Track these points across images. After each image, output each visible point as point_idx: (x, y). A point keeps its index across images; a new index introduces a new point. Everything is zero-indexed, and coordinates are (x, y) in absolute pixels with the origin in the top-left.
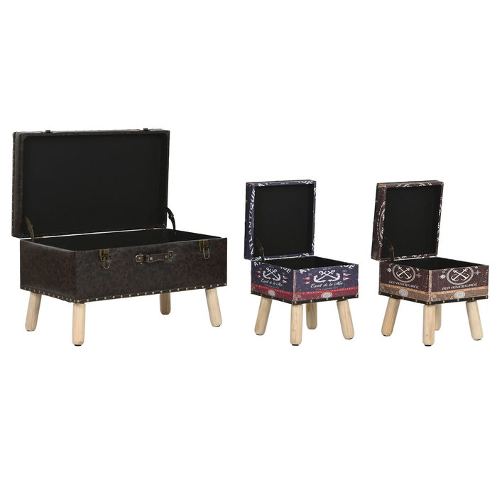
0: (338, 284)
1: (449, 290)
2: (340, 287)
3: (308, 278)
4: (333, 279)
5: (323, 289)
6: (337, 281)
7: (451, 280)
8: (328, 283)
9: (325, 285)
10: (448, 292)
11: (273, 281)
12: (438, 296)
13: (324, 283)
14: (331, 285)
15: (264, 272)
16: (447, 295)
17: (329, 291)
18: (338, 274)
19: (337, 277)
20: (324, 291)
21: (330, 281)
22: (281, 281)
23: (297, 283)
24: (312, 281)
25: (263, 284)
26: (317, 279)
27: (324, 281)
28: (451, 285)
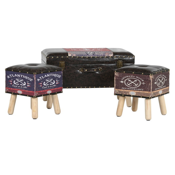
0: (54, 86)
1: (126, 89)
2: (55, 87)
3: (41, 84)
4: (52, 83)
5: (48, 89)
6: (53, 85)
7: (127, 85)
8: (50, 85)
9: (49, 87)
10: (125, 90)
11: (20, 86)
12: (119, 91)
13: (48, 86)
14: (51, 86)
15: (15, 81)
16: (125, 92)
17: (50, 90)
18: (54, 81)
19: (53, 82)
20: (48, 90)
21: (50, 84)
22: (26, 86)
23: (36, 86)
24: (43, 85)
25: (14, 88)
26: (45, 84)
27: (48, 85)
28: (127, 87)
